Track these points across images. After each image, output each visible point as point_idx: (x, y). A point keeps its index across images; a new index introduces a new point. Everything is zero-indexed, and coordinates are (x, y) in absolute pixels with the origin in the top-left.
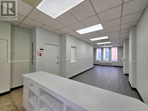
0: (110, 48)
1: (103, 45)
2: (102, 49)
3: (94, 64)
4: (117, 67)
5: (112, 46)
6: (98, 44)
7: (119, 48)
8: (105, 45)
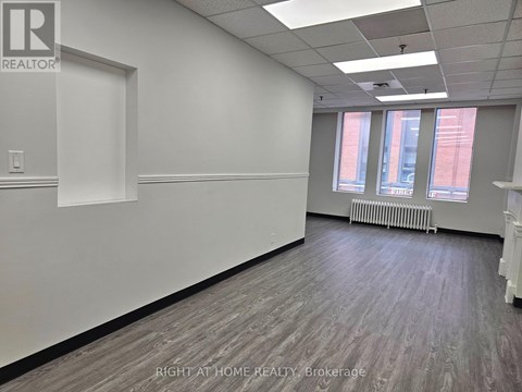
0: (428, 110)
1: (382, 81)
2: (379, 113)
3: (310, 215)
4: (457, 239)
5: (443, 95)
6: (347, 67)
7: (484, 109)
8: (396, 84)
